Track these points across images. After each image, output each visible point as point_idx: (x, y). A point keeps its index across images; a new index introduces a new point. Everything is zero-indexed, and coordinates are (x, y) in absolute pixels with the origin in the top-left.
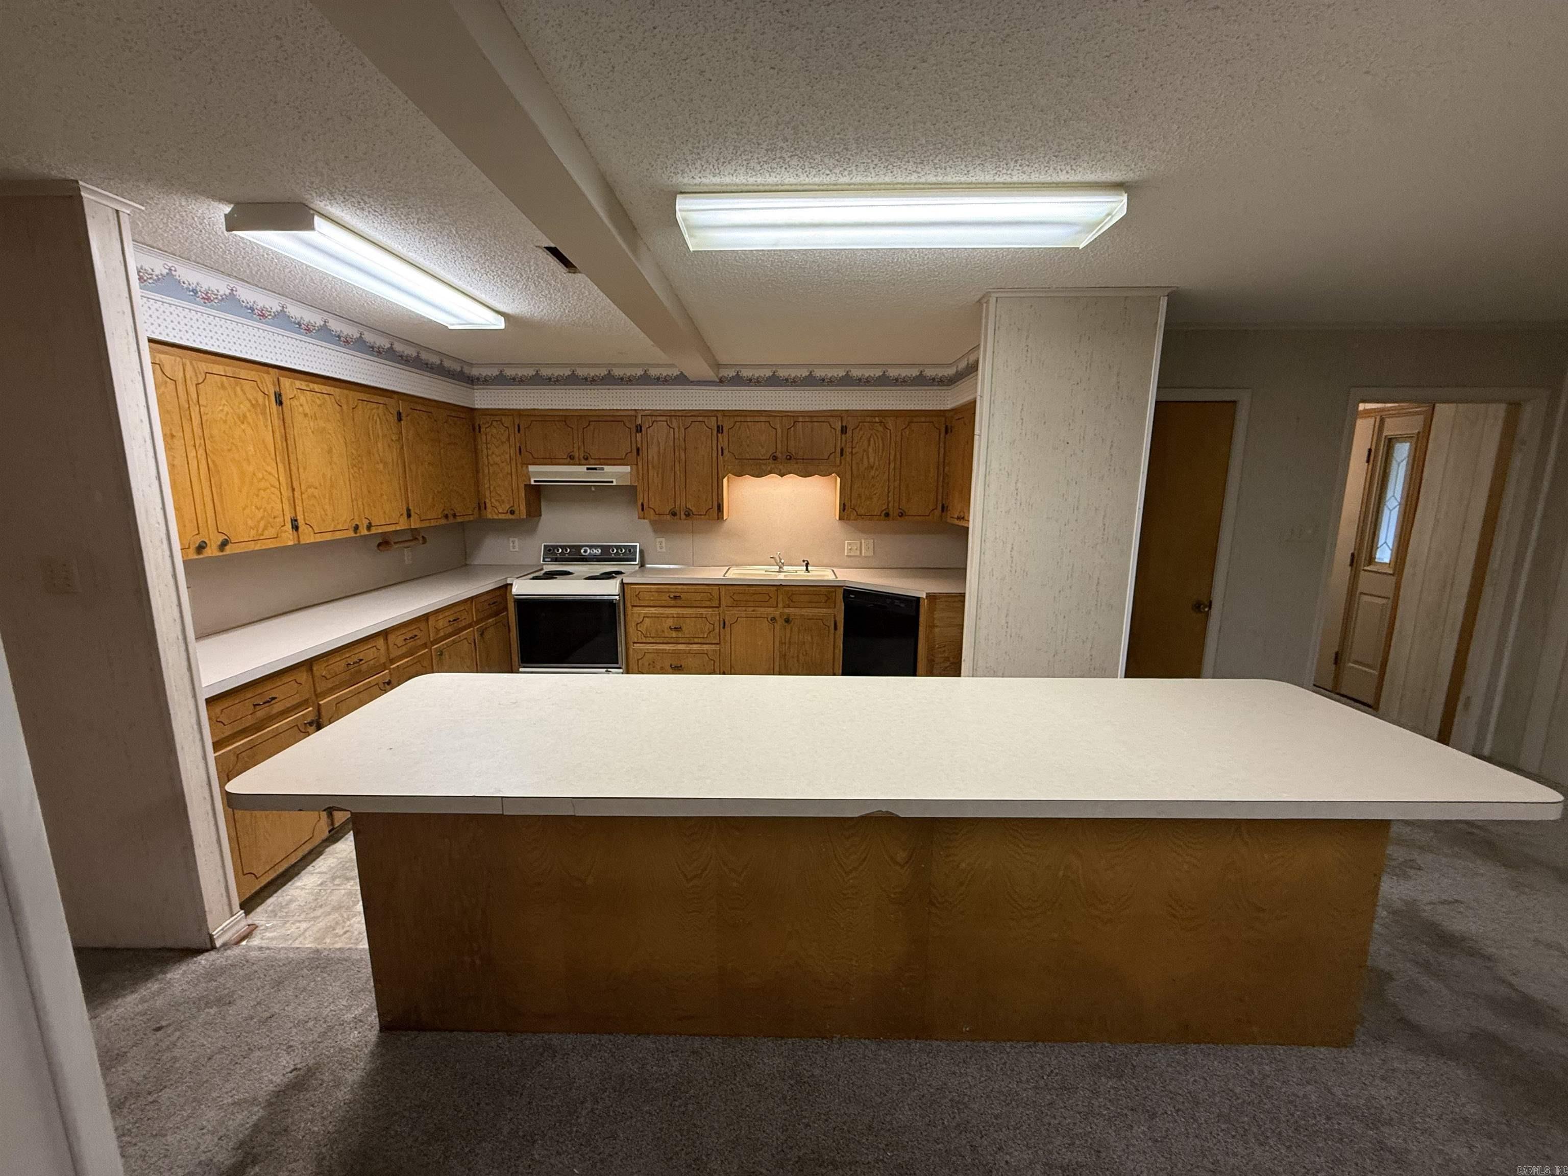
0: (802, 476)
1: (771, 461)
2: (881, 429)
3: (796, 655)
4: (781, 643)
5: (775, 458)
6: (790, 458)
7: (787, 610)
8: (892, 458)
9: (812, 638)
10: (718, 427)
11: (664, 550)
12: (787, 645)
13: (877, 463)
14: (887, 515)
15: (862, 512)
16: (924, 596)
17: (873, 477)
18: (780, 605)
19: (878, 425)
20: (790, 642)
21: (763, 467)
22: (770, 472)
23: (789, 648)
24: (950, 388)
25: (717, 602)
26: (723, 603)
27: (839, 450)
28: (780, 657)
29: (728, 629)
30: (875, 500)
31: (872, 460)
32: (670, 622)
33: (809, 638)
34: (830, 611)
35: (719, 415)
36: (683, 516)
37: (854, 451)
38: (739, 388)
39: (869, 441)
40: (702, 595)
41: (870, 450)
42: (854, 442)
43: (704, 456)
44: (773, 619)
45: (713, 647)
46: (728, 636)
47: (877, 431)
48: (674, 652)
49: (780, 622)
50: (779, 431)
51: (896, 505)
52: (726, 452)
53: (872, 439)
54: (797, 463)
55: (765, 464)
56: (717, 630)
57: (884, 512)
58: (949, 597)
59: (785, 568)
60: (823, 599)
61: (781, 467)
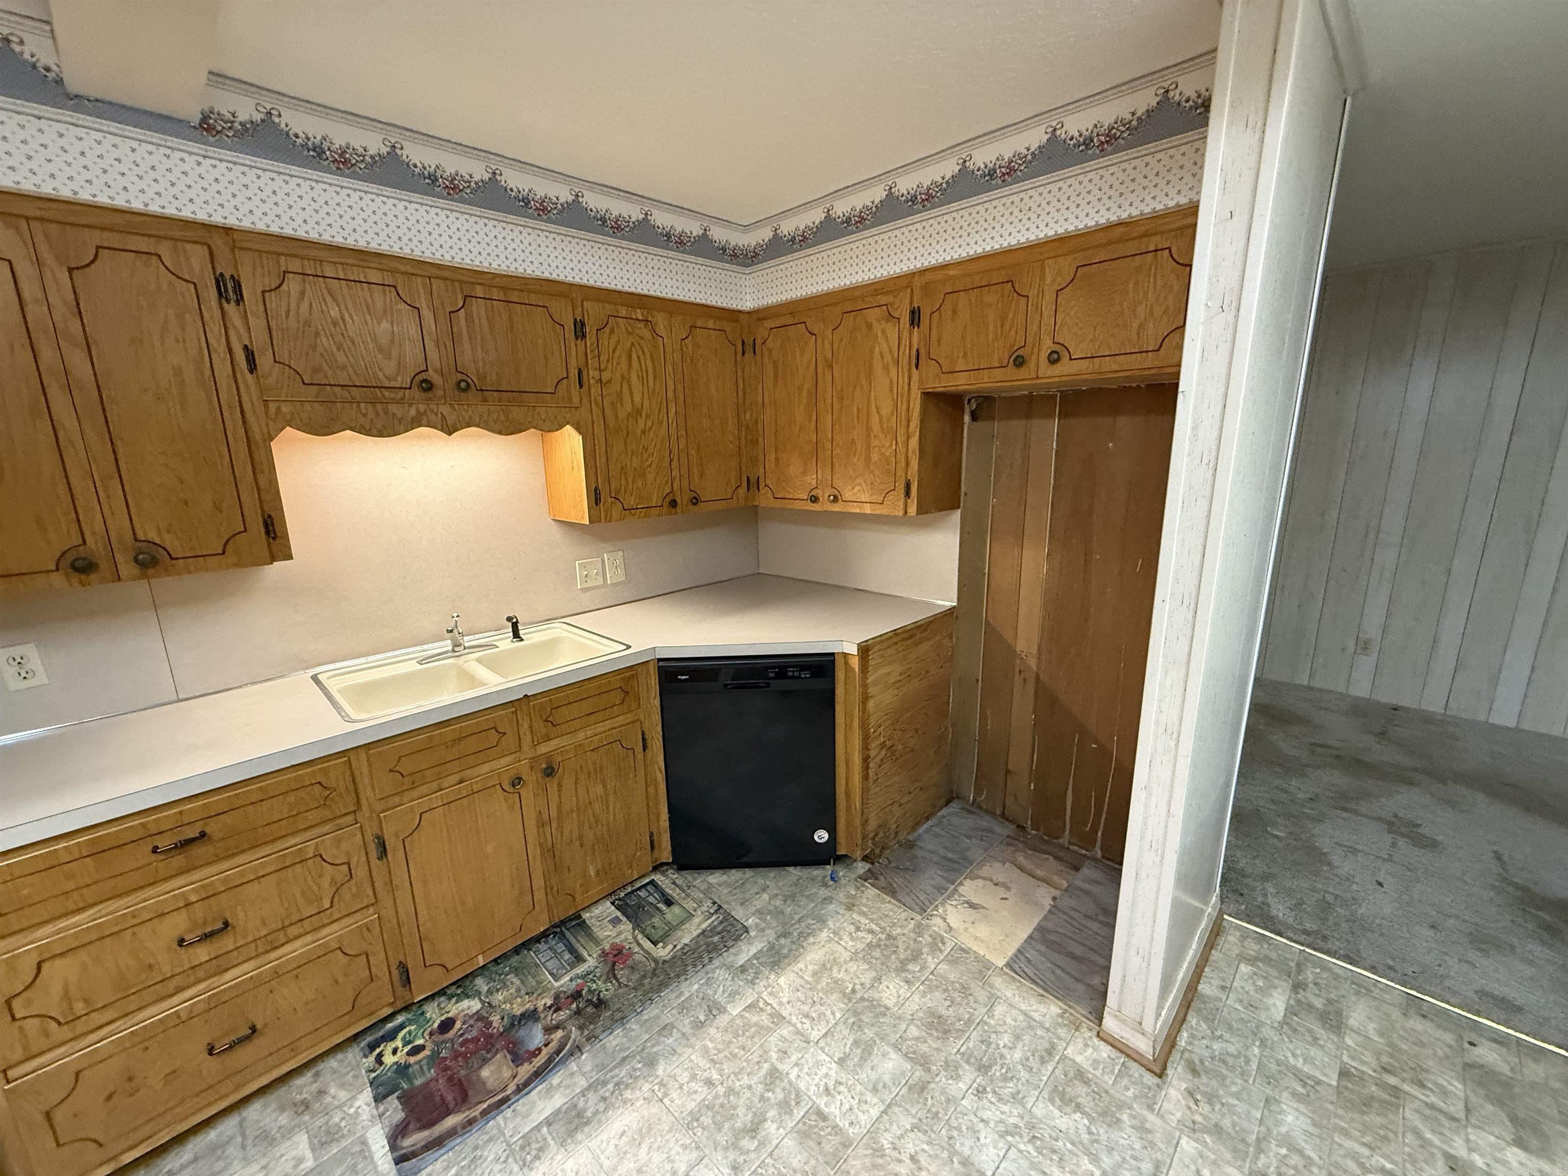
0: (500, 433)
1: (416, 393)
2: (647, 334)
3: (576, 834)
4: (541, 824)
5: (427, 386)
6: (463, 387)
7: (543, 749)
8: (670, 394)
9: (605, 786)
10: (219, 281)
11: (41, 678)
12: (554, 825)
13: (646, 403)
14: (673, 504)
15: (631, 501)
16: (853, 650)
17: (643, 432)
18: (527, 740)
19: (641, 325)
20: (559, 817)
21: (393, 408)
22: (416, 423)
23: (560, 827)
24: (747, 270)
25: (350, 800)
26: (367, 794)
27: (574, 373)
28: (543, 855)
29: (396, 855)
30: (650, 477)
31: (637, 398)
32: (177, 924)
33: (599, 789)
34: (630, 717)
35: (218, 243)
36: (126, 568)
37: (606, 376)
38: (281, 167)
39: (630, 356)
40: (292, 798)
41: (634, 377)
42: (604, 358)
43: (178, 372)
44: (517, 781)
45: (360, 920)
46: (400, 877)
47: (641, 338)
48: (214, 1004)
49: (531, 778)
50: (427, 314)
51: (685, 483)
52: (264, 361)
53: (634, 356)
54: (485, 400)
55: (400, 402)
56: (361, 873)
57: (668, 499)
58: (882, 642)
59: (468, 641)
60: (618, 696)
61: (444, 409)
